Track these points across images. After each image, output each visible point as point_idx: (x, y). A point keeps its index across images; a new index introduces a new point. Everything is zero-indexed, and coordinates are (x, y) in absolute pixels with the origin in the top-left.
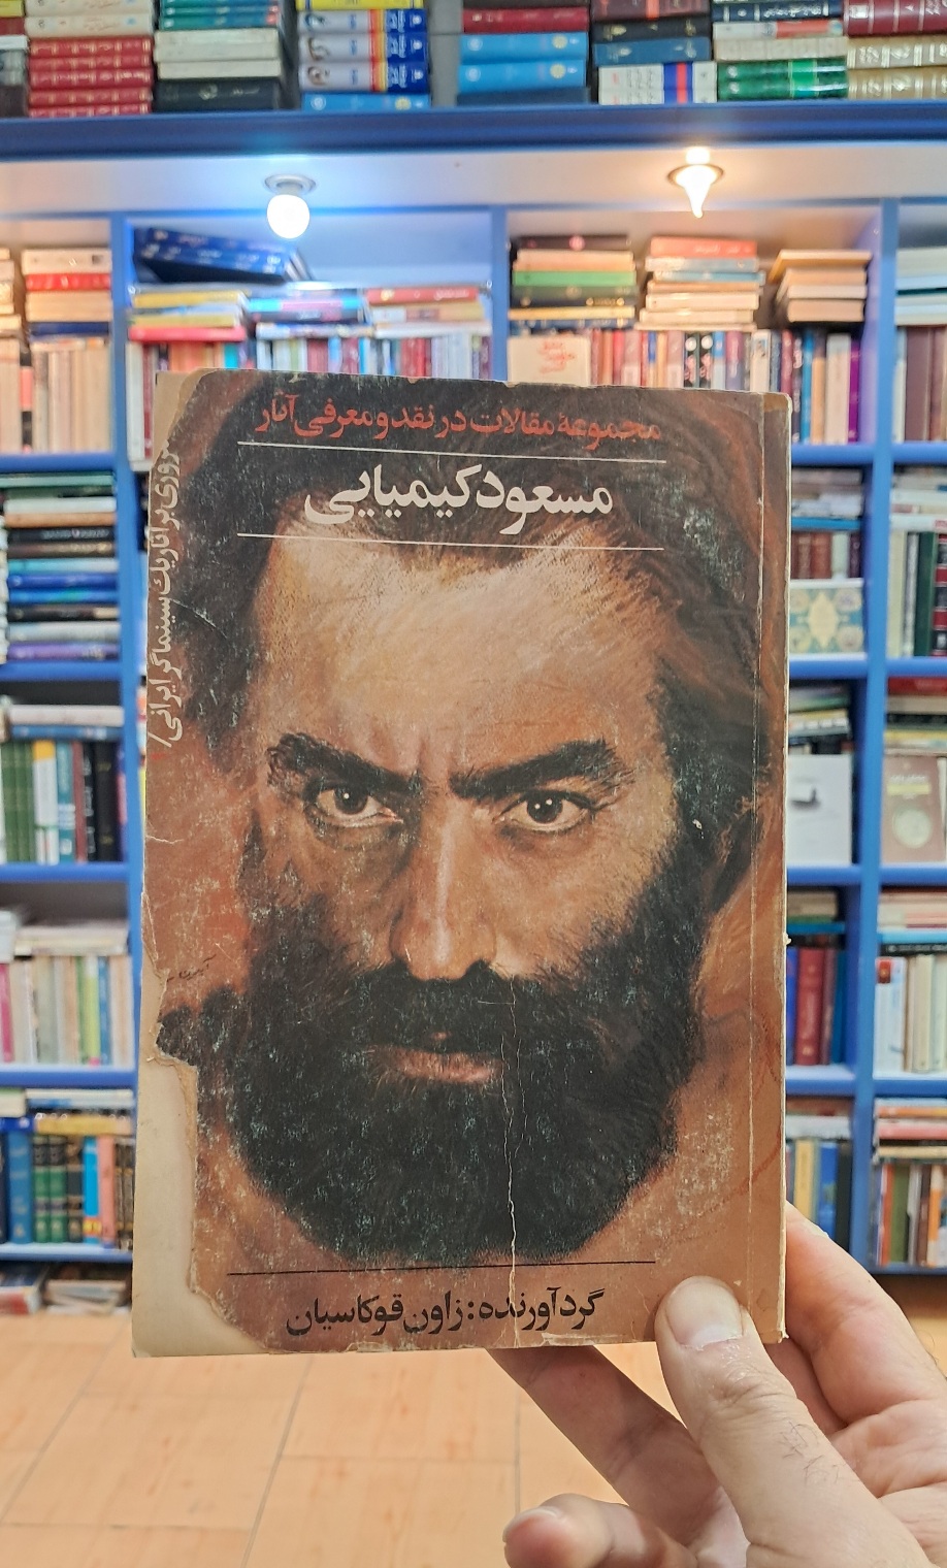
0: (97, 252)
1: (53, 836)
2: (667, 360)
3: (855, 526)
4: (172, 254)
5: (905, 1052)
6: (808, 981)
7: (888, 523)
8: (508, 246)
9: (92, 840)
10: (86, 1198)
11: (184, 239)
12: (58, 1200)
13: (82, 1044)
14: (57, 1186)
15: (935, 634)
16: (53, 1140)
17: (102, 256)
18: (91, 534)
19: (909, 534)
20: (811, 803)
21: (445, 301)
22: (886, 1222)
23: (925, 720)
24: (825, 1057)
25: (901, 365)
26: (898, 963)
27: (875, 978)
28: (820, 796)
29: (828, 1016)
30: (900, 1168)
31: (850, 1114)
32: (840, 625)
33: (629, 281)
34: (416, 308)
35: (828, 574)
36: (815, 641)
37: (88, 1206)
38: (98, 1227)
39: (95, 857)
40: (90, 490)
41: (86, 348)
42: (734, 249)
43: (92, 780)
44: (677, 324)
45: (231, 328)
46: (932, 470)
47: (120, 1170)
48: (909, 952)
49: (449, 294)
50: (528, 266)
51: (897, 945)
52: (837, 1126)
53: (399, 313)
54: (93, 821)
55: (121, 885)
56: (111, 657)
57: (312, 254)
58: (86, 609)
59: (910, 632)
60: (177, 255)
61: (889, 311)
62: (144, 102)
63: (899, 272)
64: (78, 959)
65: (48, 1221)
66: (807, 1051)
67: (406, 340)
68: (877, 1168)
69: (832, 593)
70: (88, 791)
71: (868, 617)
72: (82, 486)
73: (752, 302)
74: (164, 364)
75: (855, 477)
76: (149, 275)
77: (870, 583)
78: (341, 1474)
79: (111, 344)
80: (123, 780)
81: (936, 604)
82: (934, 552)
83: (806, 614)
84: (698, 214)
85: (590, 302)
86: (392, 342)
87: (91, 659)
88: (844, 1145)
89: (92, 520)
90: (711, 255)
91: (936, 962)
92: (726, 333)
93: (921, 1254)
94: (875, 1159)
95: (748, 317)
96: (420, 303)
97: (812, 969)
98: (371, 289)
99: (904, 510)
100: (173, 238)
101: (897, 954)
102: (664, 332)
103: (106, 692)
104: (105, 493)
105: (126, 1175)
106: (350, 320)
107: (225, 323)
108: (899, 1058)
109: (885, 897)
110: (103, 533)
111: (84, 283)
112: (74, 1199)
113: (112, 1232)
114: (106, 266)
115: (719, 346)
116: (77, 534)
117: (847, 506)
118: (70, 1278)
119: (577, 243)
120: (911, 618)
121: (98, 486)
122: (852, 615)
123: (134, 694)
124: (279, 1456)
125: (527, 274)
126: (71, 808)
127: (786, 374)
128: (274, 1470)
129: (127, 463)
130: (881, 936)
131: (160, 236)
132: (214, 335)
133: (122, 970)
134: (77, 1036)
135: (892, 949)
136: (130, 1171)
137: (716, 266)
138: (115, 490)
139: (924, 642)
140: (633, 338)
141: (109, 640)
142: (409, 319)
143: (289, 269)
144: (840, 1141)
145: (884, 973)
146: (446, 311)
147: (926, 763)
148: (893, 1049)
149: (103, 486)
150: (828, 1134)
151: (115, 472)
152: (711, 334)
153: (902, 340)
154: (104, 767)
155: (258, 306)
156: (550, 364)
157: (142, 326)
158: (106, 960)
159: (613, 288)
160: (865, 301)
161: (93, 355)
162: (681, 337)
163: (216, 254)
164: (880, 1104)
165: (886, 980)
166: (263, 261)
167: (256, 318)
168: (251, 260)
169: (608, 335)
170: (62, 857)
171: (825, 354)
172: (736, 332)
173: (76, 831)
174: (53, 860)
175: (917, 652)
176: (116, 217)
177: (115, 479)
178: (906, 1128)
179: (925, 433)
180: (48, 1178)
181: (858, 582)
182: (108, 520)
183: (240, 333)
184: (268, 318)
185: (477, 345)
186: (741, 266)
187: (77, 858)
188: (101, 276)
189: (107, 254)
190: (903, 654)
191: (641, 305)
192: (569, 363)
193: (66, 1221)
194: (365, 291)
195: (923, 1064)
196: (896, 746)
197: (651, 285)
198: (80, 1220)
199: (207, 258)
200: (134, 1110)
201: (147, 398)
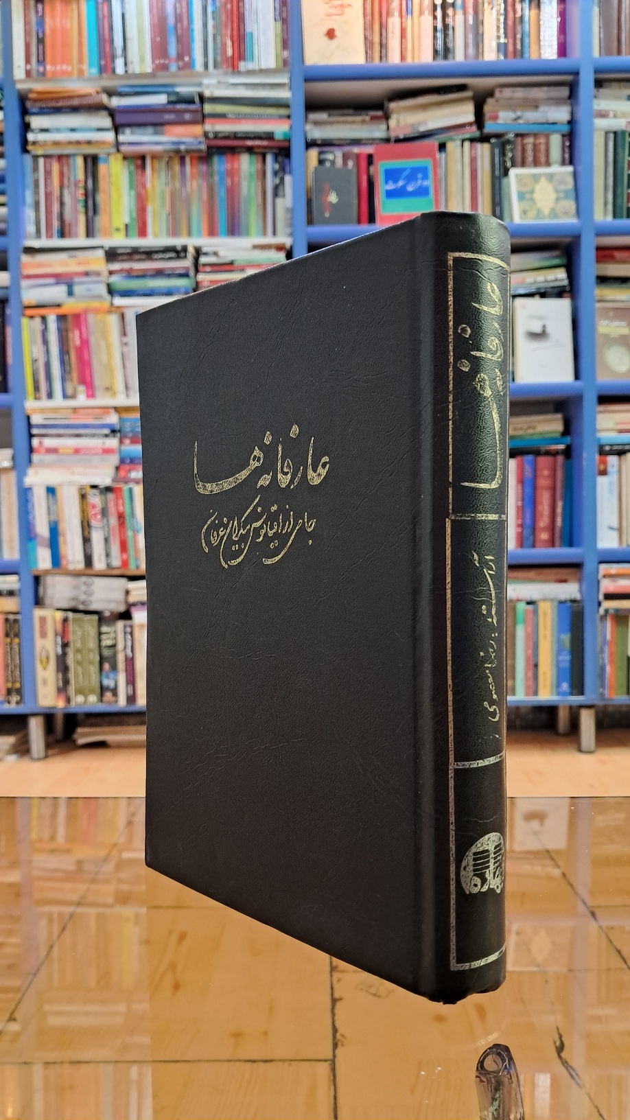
2: (421, 13)
3: (566, 129)
5: (620, 530)
6: (543, 482)
7: (592, 123)
15: (628, 210)
19: (608, 133)
20: (540, 336)
22: (611, 662)
23: (623, 281)
24: (557, 541)
25: (596, 10)
26: (612, 460)
27: (596, 471)
28: (549, 330)
29: (559, 510)
30: (621, 617)
31: (580, 580)
32: (558, 199)
35: (548, 164)
36: (539, 211)
46: (622, 84)
47: (8, 640)
48: (621, 451)
51: (612, 446)
52: (570, 590)
55: (7, 412)
56: (1, 234)
59: (610, 207)
66: (544, 536)
68: (603, 618)
69: (550, 177)
71: (579, 192)
74: (40, 6)
75: (565, 92)
77: (580, 169)
80: (9, 328)
82: (627, 146)
83: (532, 192)
88: (575, 605)
94: (602, 611)
97: (546, 473)
99: (603, 115)
101: (611, 453)
105: (14, 643)
108: (615, 534)
109: (601, 408)
113: (4, 689)
115: (459, 3)
117: (561, 114)
122: (566, 192)
123: (19, 259)
127: (510, 22)
129: (14, 82)
130: (599, 439)
133: (9, 480)
135: (607, 448)
136: (16, 640)
141: (1, 220)
144: (574, 601)
145: (602, 467)
147: (625, 313)
148: (611, 528)
150: (563, 597)
151: (4, 90)
156: (333, 11)
164: (603, 568)
165: (604, 473)
171: (539, 7)
175: (616, 215)
178: (622, 585)
181: (570, 169)
190: (606, 218)
192: (347, 10)
196: (604, 300)
200: (20, 591)
201: (27, 33)
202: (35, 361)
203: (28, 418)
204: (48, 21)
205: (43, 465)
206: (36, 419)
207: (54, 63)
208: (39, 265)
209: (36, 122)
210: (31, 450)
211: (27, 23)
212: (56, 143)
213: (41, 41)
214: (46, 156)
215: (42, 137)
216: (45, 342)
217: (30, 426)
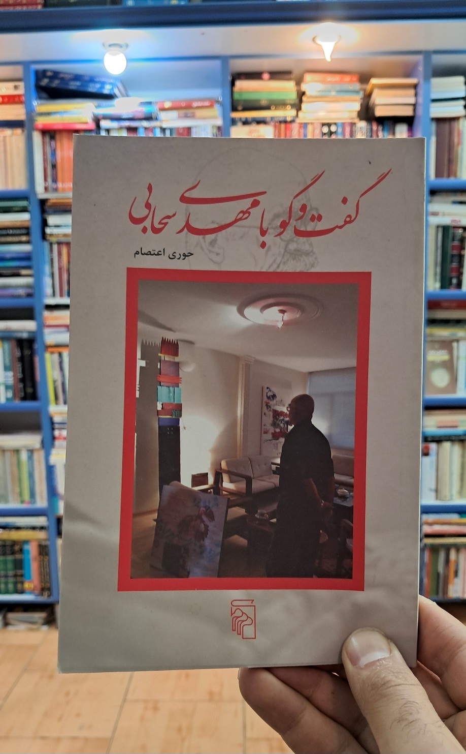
0: (17, 83)
1: (2, 388)
4: (56, 83)
5: (437, 491)
7: (427, 221)
8: (230, 78)
9: (23, 391)
10: (25, 571)
11: (62, 76)
12: (11, 573)
13: (21, 494)
14: (10, 566)
15: (451, 279)
16: (8, 543)
17: (19, 86)
18: (18, 232)
19: (438, 227)
21: (198, 108)
22: (427, 576)
23: (446, 322)
25: (433, 139)
26: (433, 446)
30: (434, 549)
33: (293, 96)
34: (182, 112)
37: (27, 575)
38: (32, 586)
39: (24, 399)
40: (17, 209)
41: (12, 135)
42: (347, 78)
43: (22, 359)
44: (318, 120)
45: (86, 123)
46: (449, 194)
47: (42, 557)
48: (439, 440)
49: (200, 104)
50: (241, 89)
51: (433, 437)
53: (174, 114)
54: (23, 380)
55: (37, 413)
56: (29, 295)
57: (129, 83)
58: (15, 271)
59: (438, 277)
60: (58, 84)
61: (427, 110)
62: (40, 4)
63: (433, 90)
64: (17, 451)
65: (6, 584)
67: (178, 129)
68: (423, 549)
70: (19, 366)
72: (12, 207)
73: (357, 107)
74: (53, 143)
76: (44, 95)
78: (156, 709)
79: (26, 132)
80: (37, 360)
81: (452, 262)
82: (450, 236)
84: (328, 59)
85: (273, 108)
86: (171, 130)
87: (19, 297)
89: (18, 224)
90: (336, 82)
91: (453, 445)
92: (343, 124)
93: (445, 591)
94: (422, 545)
95: (355, 115)
96: (185, 108)
98: (160, 102)
99: (435, 214)
100: (56, 75)
101: (433, 441)
102: (312, 124)
103: (27, 313)
104: (24, 210)
105: (45, 559)
106: (149, 118)
107: (84, 120)
108: (433, 494)
109: (426, 412)
110: (24, 231)
111: (10, 100)
112: (19, 572)
113: (39, 587)
114: (21, 91)
115: (340, 130)
116: (11, 232)
118: (18, 611)
119: (266, 76)
120: (439, 270)
121: (20, 207)
123: (41, 314)
124: (125, 700)
125: (241, 93)
126: (10, 374)
128: (122, 707)
129: (35, 194)
130: (425, 431)
131: (49, 74)
132: (78, 127)
133: (39, 457)
134: (17, 490)
135: (429, 439)
136: (47, 557)
137: (338, 87)
138: (30, 208)
139: (445, 283)
140: (295, 127)
141: (28, 286)
142: (179, 117)
143: (116, 91)
145: (426, 451)
146: (199, 113)
147: (447, 345)
149: (23, 207)
151: (30, 199)
152: (335, 124)
153: (434, 126)
154: (27, 352)
155: (101, 111)
157: (41, 121)
158: (31, 452)
159: (284, 100)
160: (415, 105)
161: (16, 137)
162: (319, 126)
163: (78, 83)
164: (424, 517)
165: (426, 454)
166: (103, 87)
167: (100, 117)
168: (96, 87)
169: (283, 126)
170: (7, 399)
171: (394, 134)
172: (349, 123)
173: (14, 385)
174: (3, 401)
175: (443, 287)
176: (26, 64)
177: (30, 203)
178: (437, 528)
179: (446, 174)
180: (5, 562)
182: (26, 224)
183: (92, 125)
184: (106, 117)
185: (215, 130)
186: (351, 88)
187: (15, 399)
188: (19, 96)
189: (21, 85)
190: (435, 289)
191: (299, 109)
193: (15, 583)
194: (156, 103)
195: (446, 497)
196: (431, 335)
197: (304, 98)
198: (22, 583)
199: (74, 85)
200: (48, 527)
201: (45, 160)
202: (55, 382)
203: (51, 419)
204: (58, 153)
205: (61, 447)
206: (57, 419)
207: (63, 182)
208: (56, 318)
209: (52, 220)
210: (54, 438)
211: (44, 154)
212: (65, 235)
213: (54, 166)
214: (59, 243)
215: (55, 231)
216: (61, 369)
217: (52, 423)
